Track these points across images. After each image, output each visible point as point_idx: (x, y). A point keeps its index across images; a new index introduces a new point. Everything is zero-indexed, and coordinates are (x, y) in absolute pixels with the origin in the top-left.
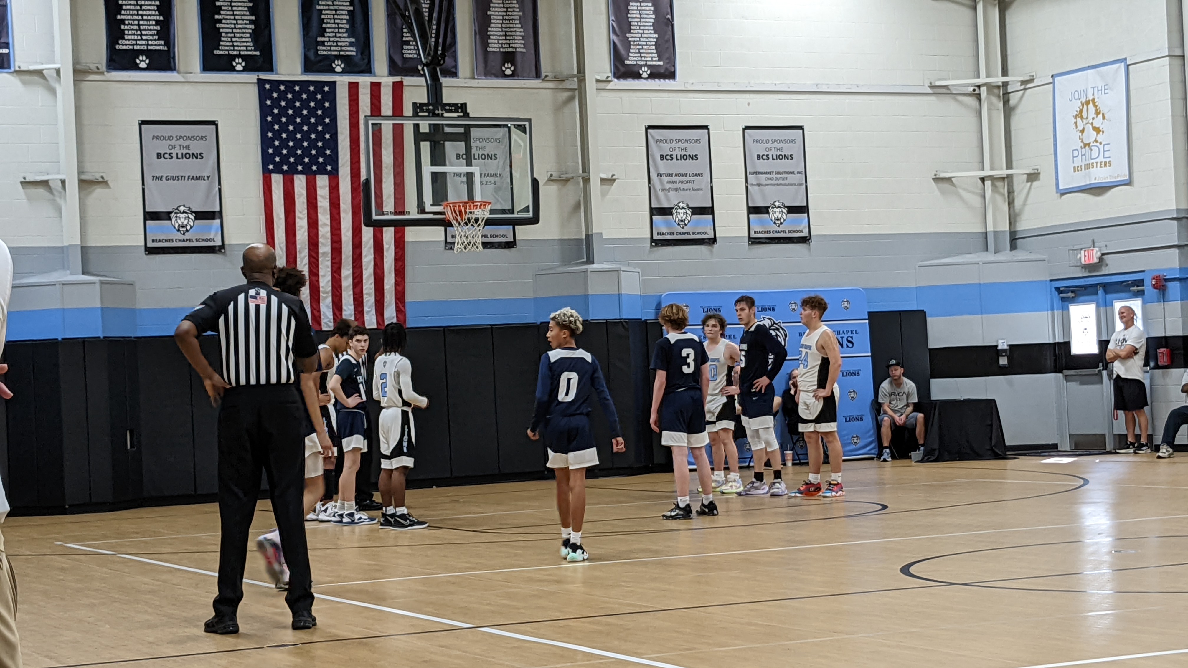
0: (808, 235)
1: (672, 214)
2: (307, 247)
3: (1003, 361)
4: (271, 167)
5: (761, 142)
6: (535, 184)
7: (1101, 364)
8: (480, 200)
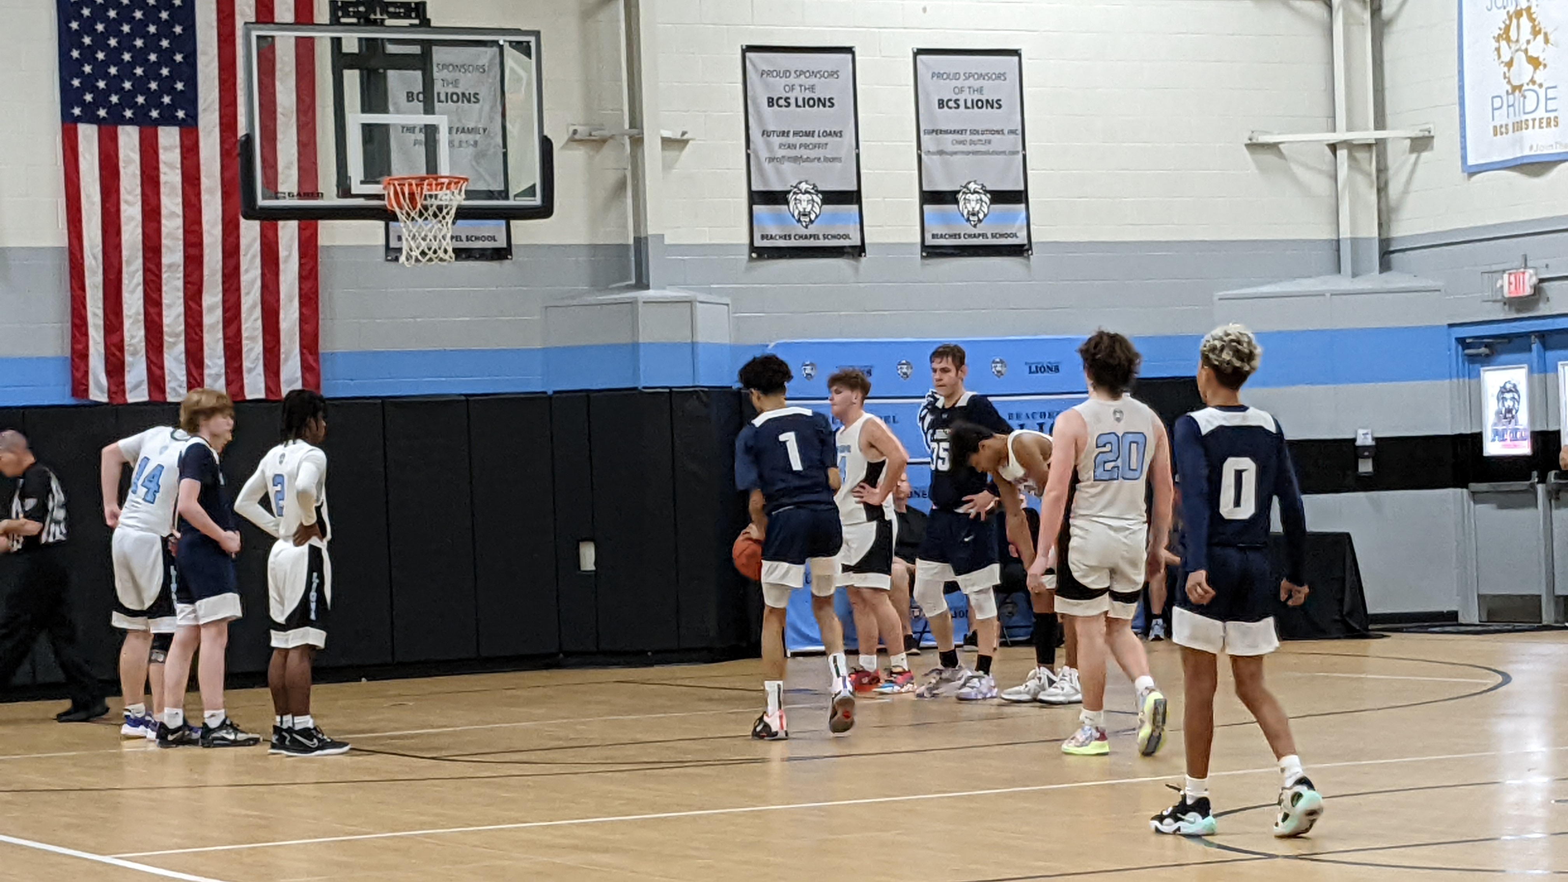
0: (1026, 242)
1: (787, 203)
2: (140, 254)
3: (1366, 467)
4: (77, 111)
5: (945, 76)
6: (546, 146)
7: (1535, 474)
8: (447, 174)
